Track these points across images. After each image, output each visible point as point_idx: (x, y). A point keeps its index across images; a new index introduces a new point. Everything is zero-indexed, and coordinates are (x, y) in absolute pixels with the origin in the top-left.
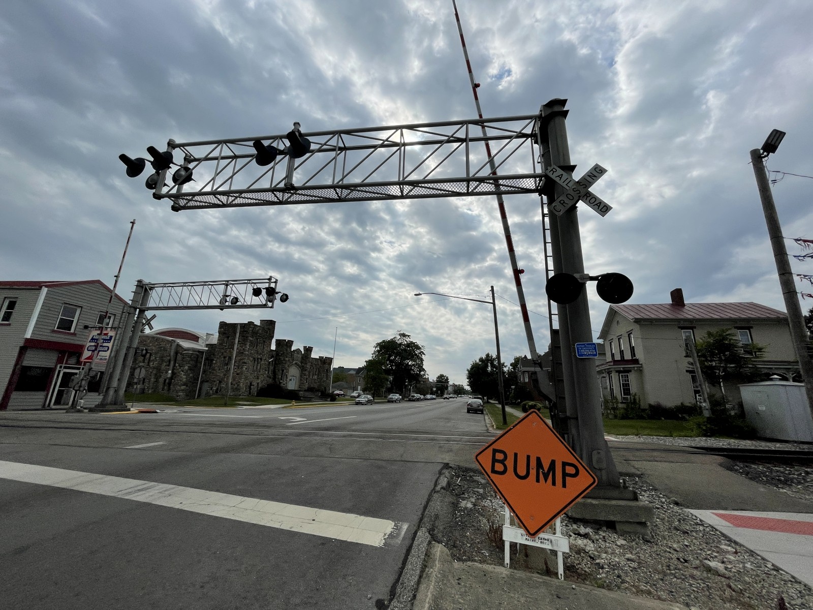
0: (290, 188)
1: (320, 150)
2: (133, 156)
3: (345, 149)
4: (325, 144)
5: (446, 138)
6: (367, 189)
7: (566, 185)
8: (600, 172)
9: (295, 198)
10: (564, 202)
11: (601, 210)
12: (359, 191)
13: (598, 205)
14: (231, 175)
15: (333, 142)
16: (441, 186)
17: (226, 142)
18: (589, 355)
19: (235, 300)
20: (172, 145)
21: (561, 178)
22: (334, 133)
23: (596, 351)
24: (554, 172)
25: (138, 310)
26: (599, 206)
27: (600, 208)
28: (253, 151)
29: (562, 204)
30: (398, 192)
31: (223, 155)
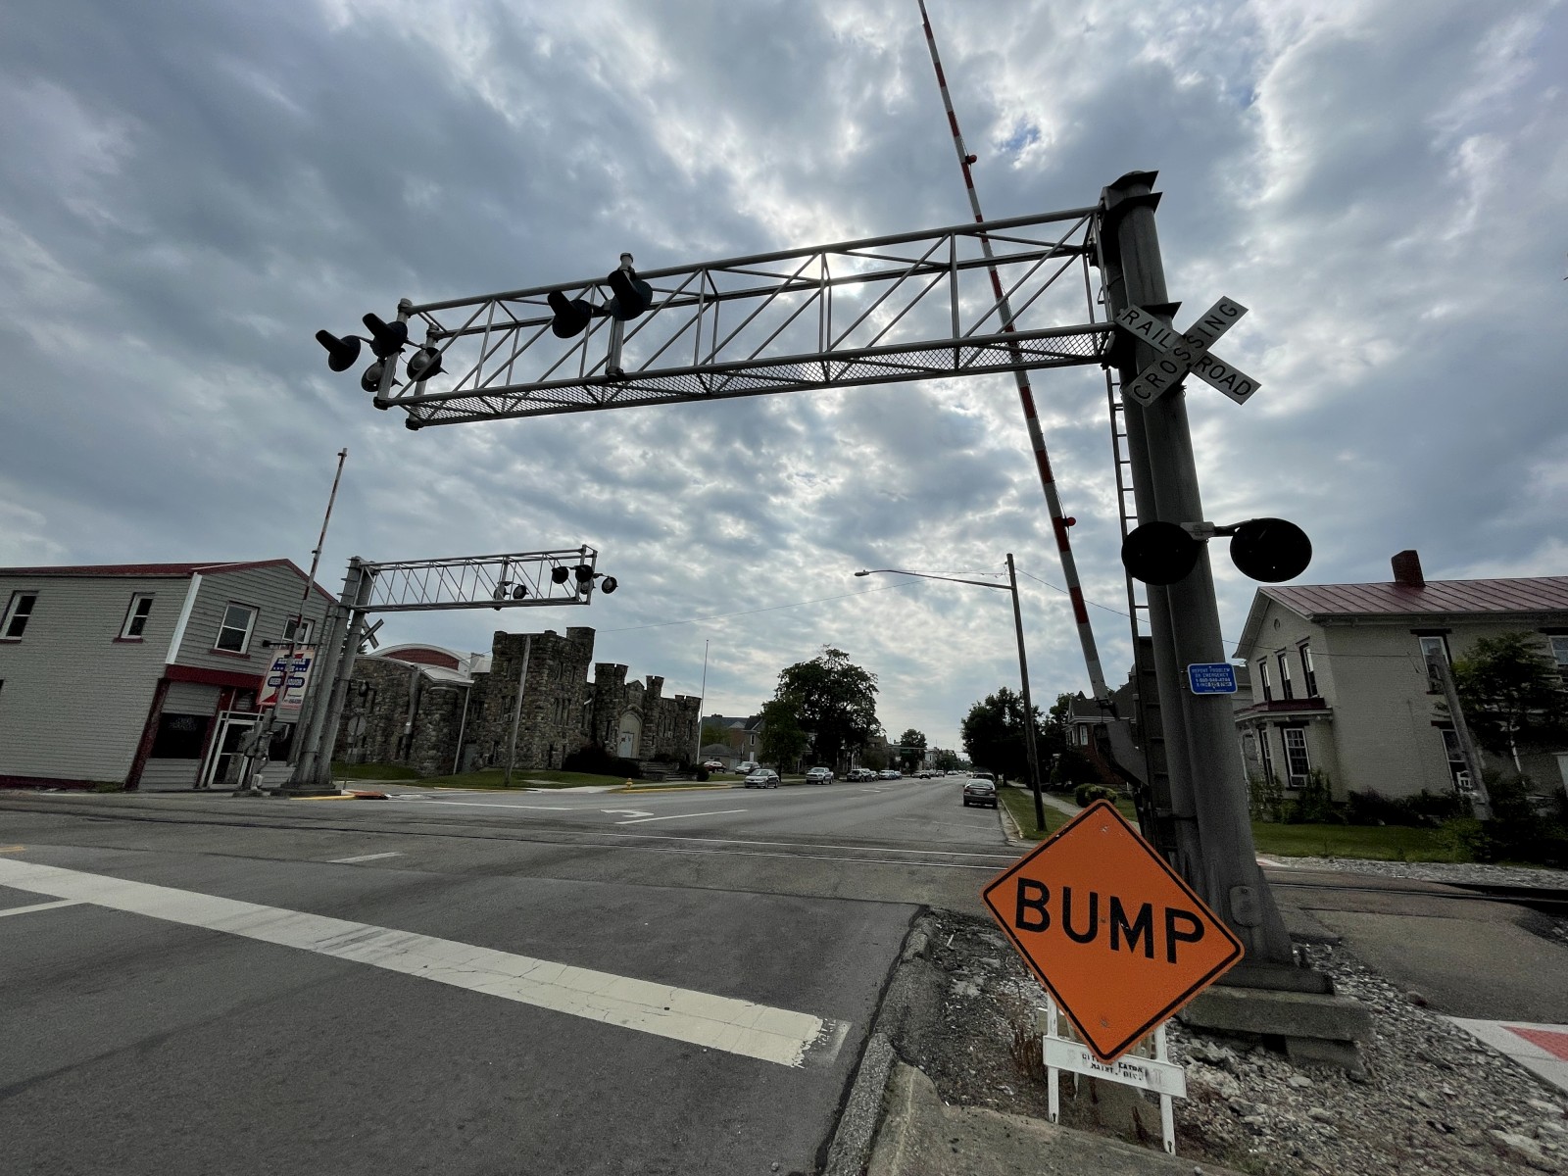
0: (615, 377)
1: (669, 304)
2: (339, 334)
3: (716, 298)
4: (679, 291)
5: (912, 265)
6: (759, 371)
7: (1160, 343)
8: (1232, 312)
9: (626, 395)
10: (1156, 378)
11: (1235, 391)
12: (743, 376)
13: (1230, 380)
14: (510, 357)
15: (694, 287)
16: (902, 359)
17: (499, 298)
18: (1217, 688)
19: (520, 591)
20: (405, 309)
21: (1148, 330)
22: (694, 269)
23: (1232, 680)
24: (1132, 318)
25: (352, 612)
26: (1231, 383)
27: (1233, 388)
28: (549, 312)
29: (1152, 382)
30: (819, 375)
31: (495, 322)
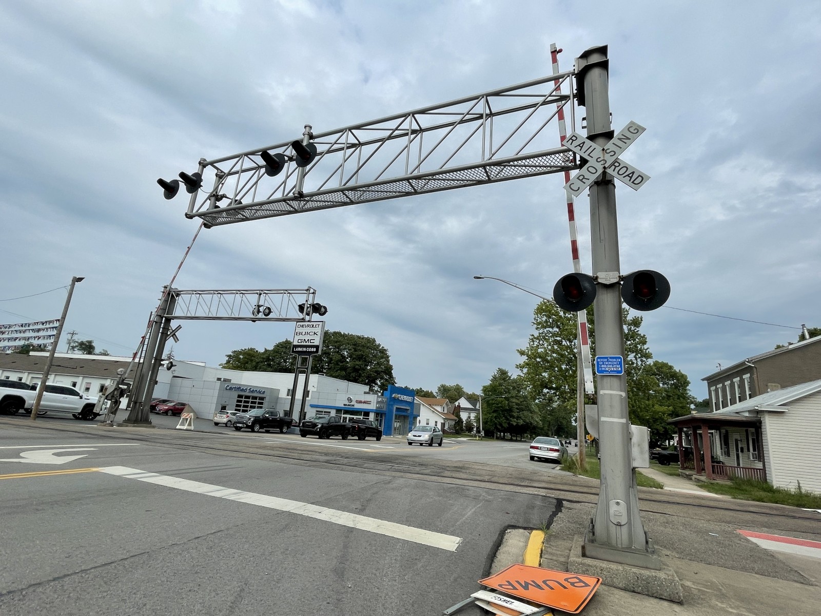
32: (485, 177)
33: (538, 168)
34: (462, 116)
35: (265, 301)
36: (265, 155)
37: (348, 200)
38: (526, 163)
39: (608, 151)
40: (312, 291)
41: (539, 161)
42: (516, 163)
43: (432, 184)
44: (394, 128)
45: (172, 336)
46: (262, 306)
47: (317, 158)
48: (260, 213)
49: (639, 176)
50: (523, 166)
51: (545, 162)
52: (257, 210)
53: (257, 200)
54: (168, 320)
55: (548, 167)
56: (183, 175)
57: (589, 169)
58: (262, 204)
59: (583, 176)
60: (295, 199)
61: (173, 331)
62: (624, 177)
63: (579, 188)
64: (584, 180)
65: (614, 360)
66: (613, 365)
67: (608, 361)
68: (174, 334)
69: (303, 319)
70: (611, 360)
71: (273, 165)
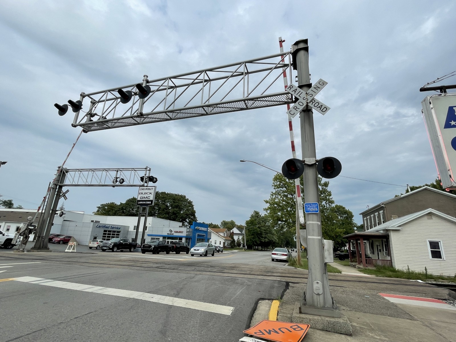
32: (245, 106)
33: (273, 102)
34: (232, 73)
35: (121, 175)
36: (120, 91)
37: (169, 118)
38: (267, 100)
39: (309, 94)
40: (148, 169)
41: (273, 99)
42: (261, 99)
43: (216, 110)
44: (195, 78)
45: (63, 196)
46: (119, 178)
47: (151, 94)
48: (117, 125)
49: (325, 107)
50: (265, 101)
51: (277, 99)
52: (115, 123)
53: (115, 117)
54: (61, 187)
55: (278, 101)
56: (70, 102)
57: (300, 103)
58: (118, 119)
59: (297, 107)
60: (138, 116)
61: (64, 193)
62: (317, 108)
63: (294, 113)
64: (296, 109)
65: (314, 205)
66: (313, 208)
67: (311, 206)
68: (65, 195)
69: (143, 185)
70: (312, 205)
71: (125, 97)
